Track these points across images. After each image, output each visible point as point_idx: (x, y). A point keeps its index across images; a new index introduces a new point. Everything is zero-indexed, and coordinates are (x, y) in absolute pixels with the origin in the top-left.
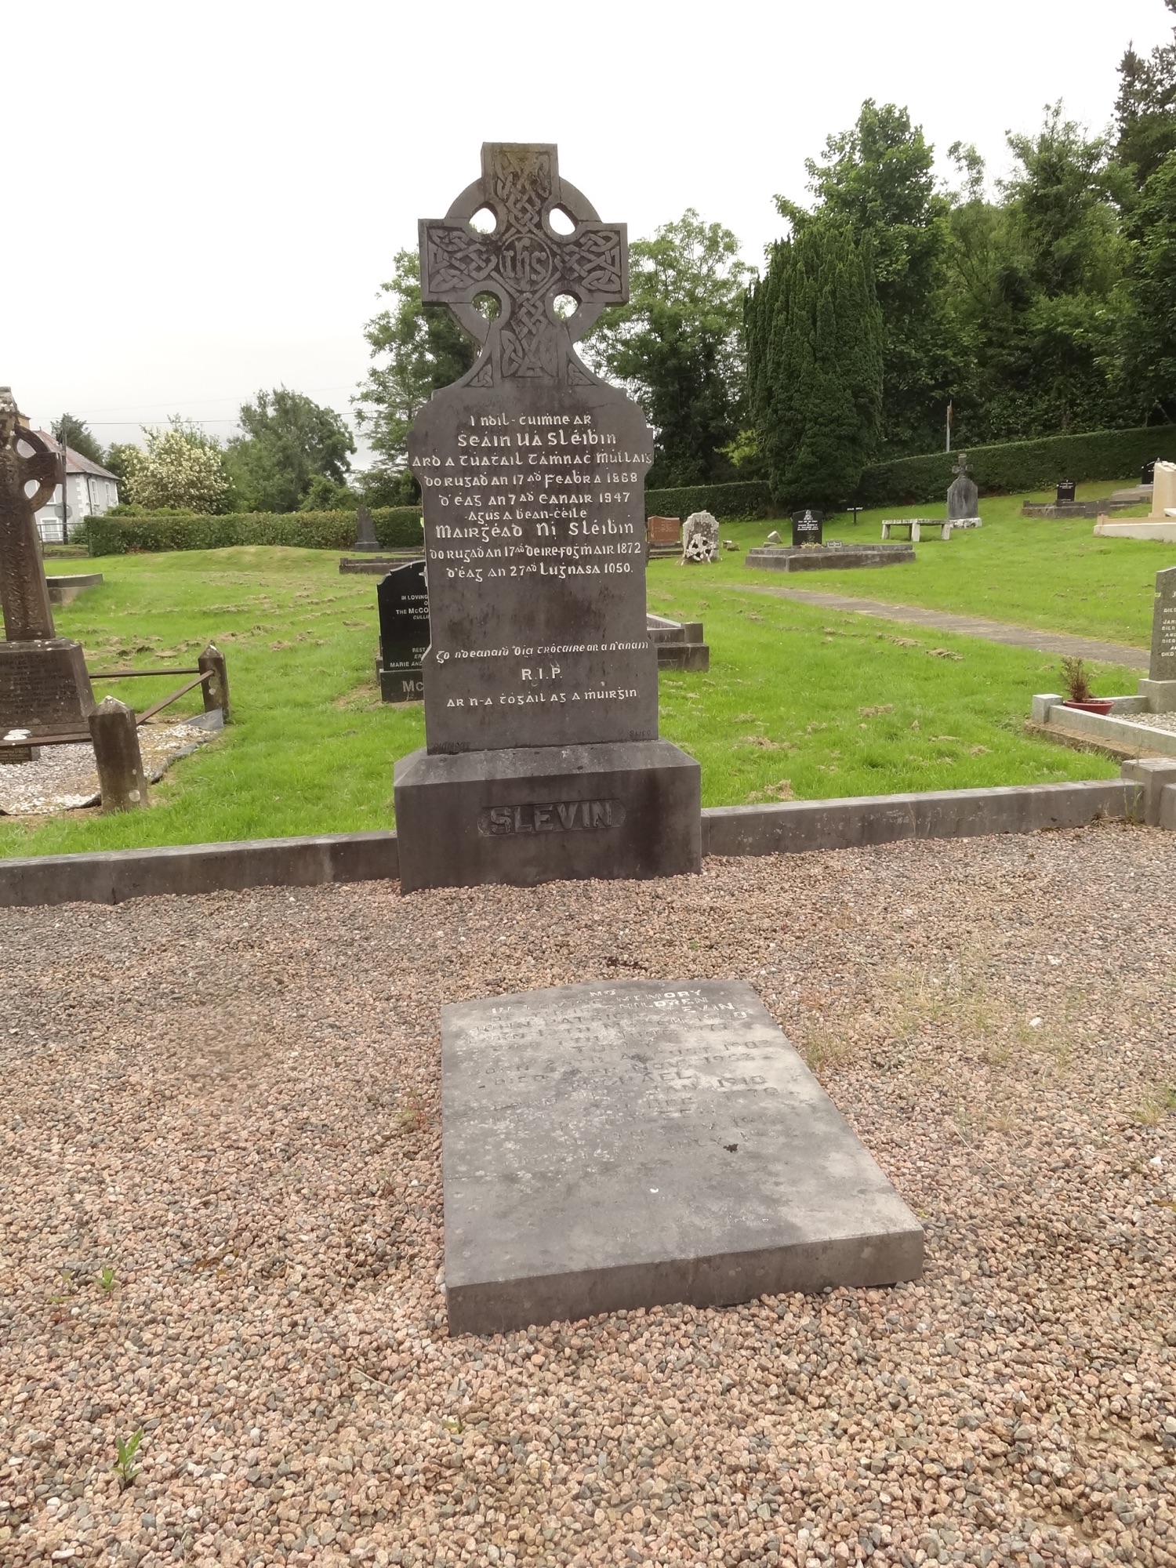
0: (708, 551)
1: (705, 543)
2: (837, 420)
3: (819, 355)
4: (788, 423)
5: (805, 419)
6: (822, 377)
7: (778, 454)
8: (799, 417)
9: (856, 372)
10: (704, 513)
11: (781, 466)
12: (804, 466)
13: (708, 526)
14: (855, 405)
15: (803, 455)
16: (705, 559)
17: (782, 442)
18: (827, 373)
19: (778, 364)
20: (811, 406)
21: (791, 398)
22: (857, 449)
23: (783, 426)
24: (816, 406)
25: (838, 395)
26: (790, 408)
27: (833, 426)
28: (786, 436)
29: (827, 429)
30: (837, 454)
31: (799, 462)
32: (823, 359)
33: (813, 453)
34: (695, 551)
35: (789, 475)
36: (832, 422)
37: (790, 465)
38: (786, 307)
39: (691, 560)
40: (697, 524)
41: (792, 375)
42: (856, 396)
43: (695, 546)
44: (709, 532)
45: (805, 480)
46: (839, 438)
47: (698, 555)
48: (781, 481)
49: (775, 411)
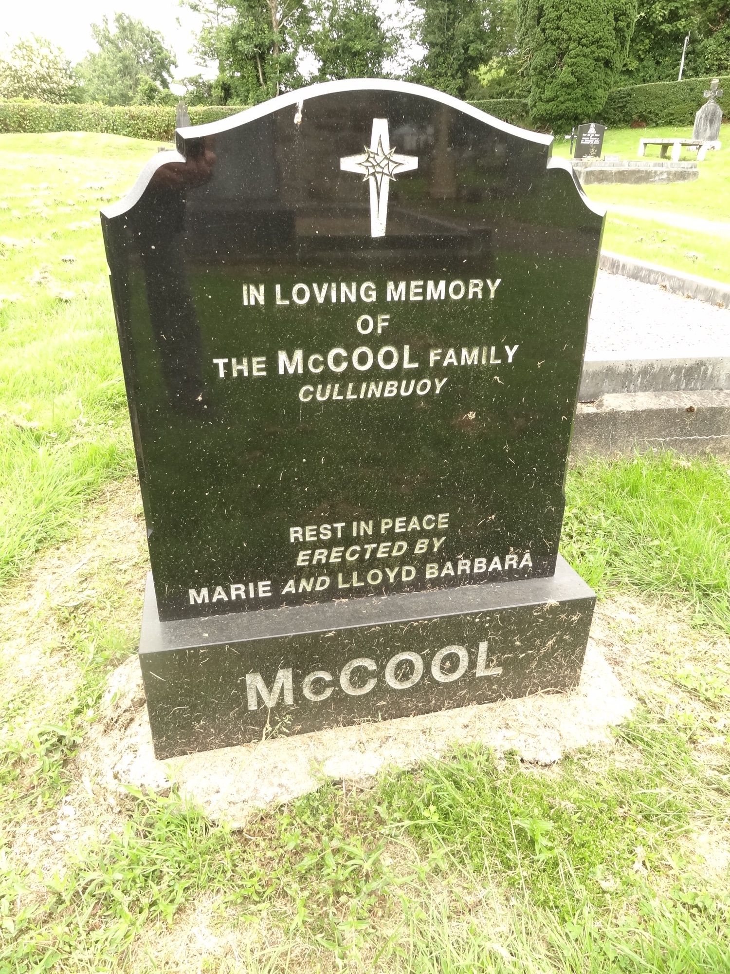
2: (596, 42)
4: (553, 43)
5: (570, 39)
7: (541, 73)
8: (565, 37)
11: (542, 84)
12: (563, 85)
14: (615, 29)
15: (564, 74)
17: (546, 61)
20: (577, 26)
21: (559, 18)
22: (609, 72)
23: (549, 45)
24: (582, 26)
25: (603, 16)
26: (558, 28)
27: (594, 47)
28: (551, 55)
29: (589, 50)
30: (592, 75)
31: (558, 81)
33: (572, 73)
35: (548, 94)
36: (593, 43)
37: (550, 83)
42: (616, 20)
45: (561, 99)
46: (597, 60)
48: (541, 99)
49: (543, 30)
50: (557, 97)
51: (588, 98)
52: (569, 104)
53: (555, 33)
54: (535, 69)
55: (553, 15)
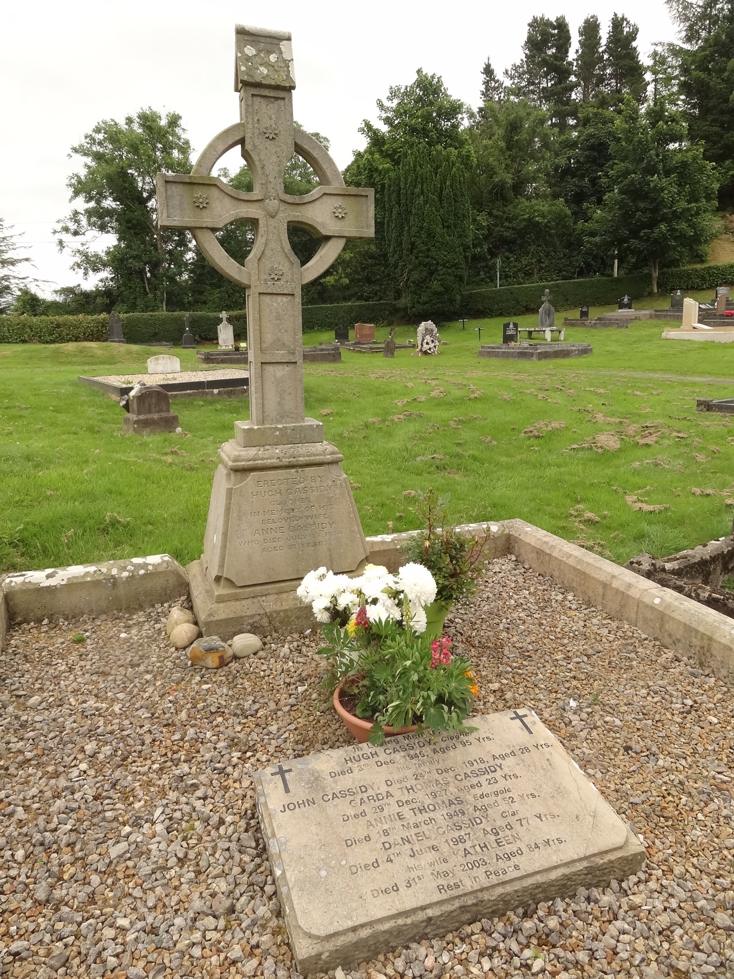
3: (446, 224)
4: (425, 266)
5: (438, 264)
6: (448, 238)
7: (417, 285)
8: (434, 262)
9: (465, 236)
11: (419, 292)
12: (436, 293)
15: (435, 285)
17: (421, 277)
18: (450, 236)
19: (421, 228)
20: (442, 256)
23: (422, 267)
24: (445, 256)
25: (456, 250)
26: (428, 257)
27: (453, 269)
28: (425, 274)
29: (450, 270)
30: (453, 286)
31: (431, 290)
32: (448, 227)
33: (442, 285)
35: (424, 298)
36: (453, 266)
37: (425, 292)
41: (431, 235)
45: (434, 302)
46: (456, 276)
48: (419, 302)
49: (417, 258)
50: (431, 300)
51: (452, 301)
52: (440, 305)
53: (427, 260)
54: (414, 282)
55: (425, 248)
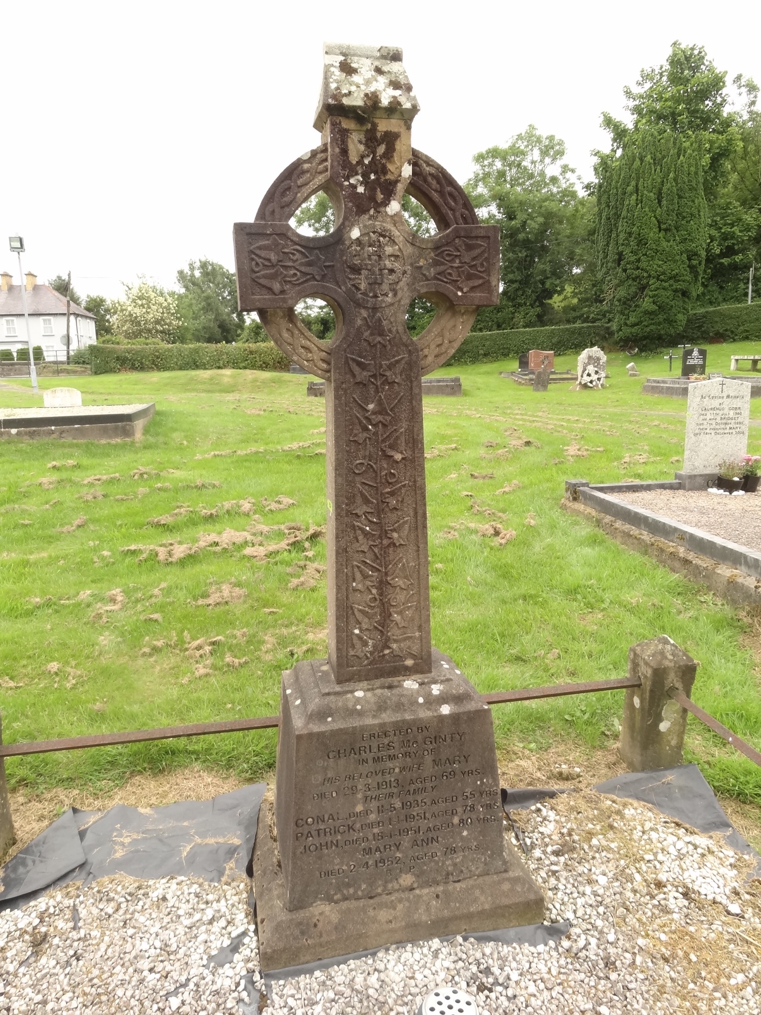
0: (599, 379)
1: (597, 372)
2: (674, 278)
3: (663, 226)
4: (634, 280)
5: (650, 276)
6: (664, 244)
7: (624, 303)
8: (645, 275)
9: (691, 240)
10: (596, 348)
11: (626, 312)
12: (646, 313)
13: (599, 359)
14: (689, 266)
15: (647, 304)
16: (597, 385)
17: (629, 294)
18: (669, 241)
19: (630, 234)
20: (655, 266)
21: (639, 260)
22: (687, 300)
23: (630, 282)
24: (659, 266)
25: (678, 258)
26: (638, 268)
27: (671, 282)
28: (633, 289)
29: (667, 284)
30: (672, 303)
31: (641, 309)
32: (666, 230)
33: (654, 303)
34: (589, 379)
35: (632, 320)
36: (671, 278)
37: (634, 311)
38: (637, 190)
39: (585, 386)
40: (590, 358)
41: (642, 242)
42: (689, 259)
43: (589, 375)
44: (599, 364)
45: (645, 323)
46: (676, 291)
47: (591, 382)
48: (626, 324)
49: (625, 270)
50: (641, 322)
51: (670, 322)
52: (652, 327)
53: (637, 272)
54: (619, 300)
55: (633, 259)
